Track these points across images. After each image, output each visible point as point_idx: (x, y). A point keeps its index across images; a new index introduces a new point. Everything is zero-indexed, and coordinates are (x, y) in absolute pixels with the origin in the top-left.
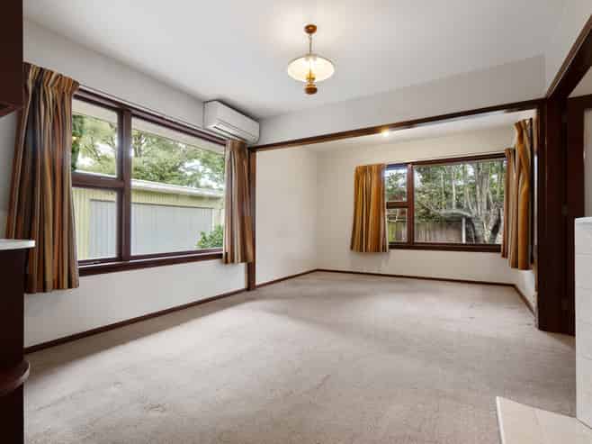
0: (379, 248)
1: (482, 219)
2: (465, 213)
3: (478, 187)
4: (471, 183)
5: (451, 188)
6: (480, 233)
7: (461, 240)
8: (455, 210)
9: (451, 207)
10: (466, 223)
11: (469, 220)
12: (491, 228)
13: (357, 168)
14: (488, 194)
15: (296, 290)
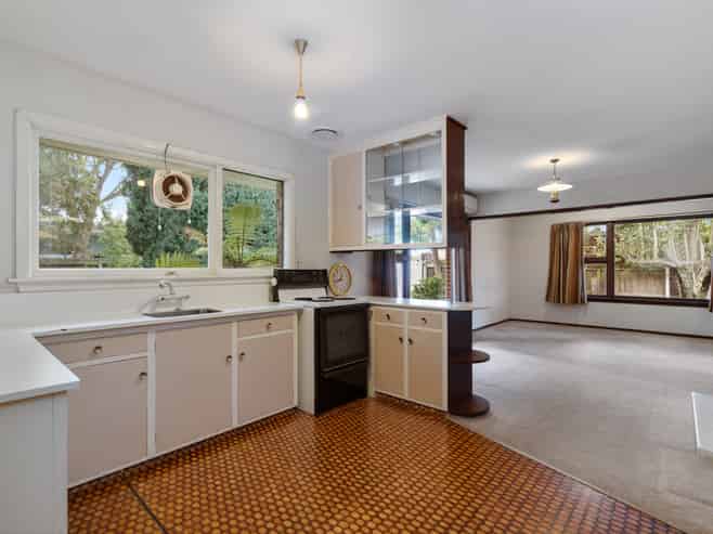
0: (577, 299)
1: (691, 269)
2: (668, 263)
3: (685, 236)
4: (676, 231)
5: (652, 236)
6: (687, 285)
7: (664, 293)
8: (656, 260)
9: (652, 257)
10: (671, 275)
11: (674, 271)
12: (702, 279)
13: (553, 226)
14: (698, 243)
15: (501, 335)
